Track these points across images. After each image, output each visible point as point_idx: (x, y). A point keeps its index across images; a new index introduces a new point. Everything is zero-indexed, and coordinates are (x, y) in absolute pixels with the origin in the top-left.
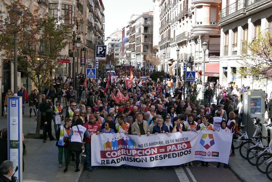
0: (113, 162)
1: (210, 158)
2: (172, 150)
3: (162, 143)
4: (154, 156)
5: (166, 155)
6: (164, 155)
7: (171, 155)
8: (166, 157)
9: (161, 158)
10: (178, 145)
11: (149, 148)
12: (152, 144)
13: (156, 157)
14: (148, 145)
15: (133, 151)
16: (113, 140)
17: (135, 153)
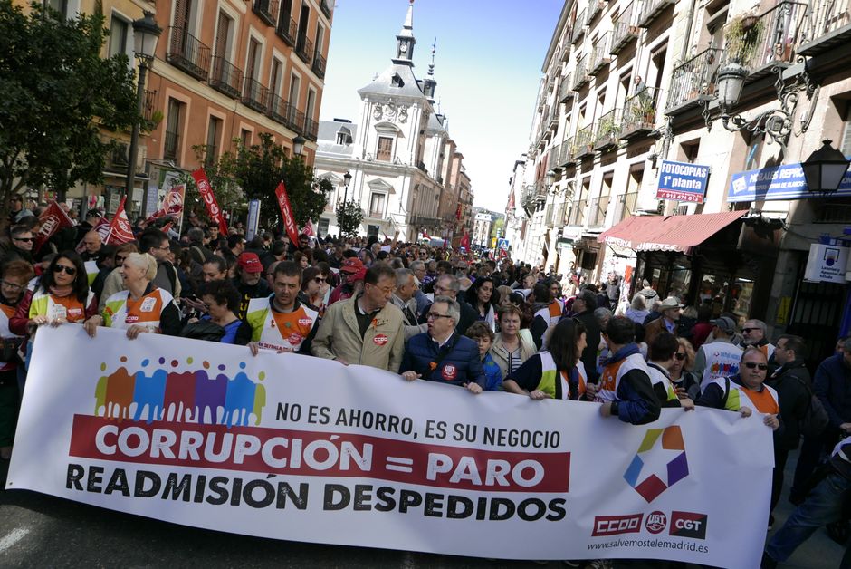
0: (118, 482)
1: (659, 544)
2: (455, 479)
3: (406, 430)
4: (351, 483)
5: (417, 496)
6: (404, 493)
7: (445, 502)
8: (417, 503)
9: (385, 504)
10: (491, 464)
11: (333, 437)
12: (352, 418)
13: (359, 488)
14: (333, 419)
15: (242, 438)
16: (143, 369)
17: (252, 451)
